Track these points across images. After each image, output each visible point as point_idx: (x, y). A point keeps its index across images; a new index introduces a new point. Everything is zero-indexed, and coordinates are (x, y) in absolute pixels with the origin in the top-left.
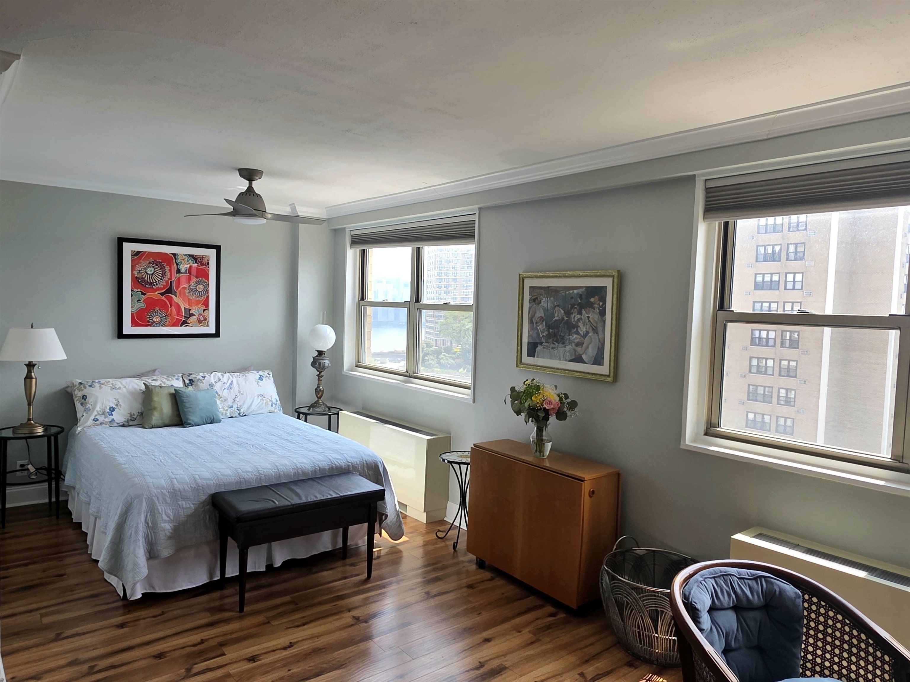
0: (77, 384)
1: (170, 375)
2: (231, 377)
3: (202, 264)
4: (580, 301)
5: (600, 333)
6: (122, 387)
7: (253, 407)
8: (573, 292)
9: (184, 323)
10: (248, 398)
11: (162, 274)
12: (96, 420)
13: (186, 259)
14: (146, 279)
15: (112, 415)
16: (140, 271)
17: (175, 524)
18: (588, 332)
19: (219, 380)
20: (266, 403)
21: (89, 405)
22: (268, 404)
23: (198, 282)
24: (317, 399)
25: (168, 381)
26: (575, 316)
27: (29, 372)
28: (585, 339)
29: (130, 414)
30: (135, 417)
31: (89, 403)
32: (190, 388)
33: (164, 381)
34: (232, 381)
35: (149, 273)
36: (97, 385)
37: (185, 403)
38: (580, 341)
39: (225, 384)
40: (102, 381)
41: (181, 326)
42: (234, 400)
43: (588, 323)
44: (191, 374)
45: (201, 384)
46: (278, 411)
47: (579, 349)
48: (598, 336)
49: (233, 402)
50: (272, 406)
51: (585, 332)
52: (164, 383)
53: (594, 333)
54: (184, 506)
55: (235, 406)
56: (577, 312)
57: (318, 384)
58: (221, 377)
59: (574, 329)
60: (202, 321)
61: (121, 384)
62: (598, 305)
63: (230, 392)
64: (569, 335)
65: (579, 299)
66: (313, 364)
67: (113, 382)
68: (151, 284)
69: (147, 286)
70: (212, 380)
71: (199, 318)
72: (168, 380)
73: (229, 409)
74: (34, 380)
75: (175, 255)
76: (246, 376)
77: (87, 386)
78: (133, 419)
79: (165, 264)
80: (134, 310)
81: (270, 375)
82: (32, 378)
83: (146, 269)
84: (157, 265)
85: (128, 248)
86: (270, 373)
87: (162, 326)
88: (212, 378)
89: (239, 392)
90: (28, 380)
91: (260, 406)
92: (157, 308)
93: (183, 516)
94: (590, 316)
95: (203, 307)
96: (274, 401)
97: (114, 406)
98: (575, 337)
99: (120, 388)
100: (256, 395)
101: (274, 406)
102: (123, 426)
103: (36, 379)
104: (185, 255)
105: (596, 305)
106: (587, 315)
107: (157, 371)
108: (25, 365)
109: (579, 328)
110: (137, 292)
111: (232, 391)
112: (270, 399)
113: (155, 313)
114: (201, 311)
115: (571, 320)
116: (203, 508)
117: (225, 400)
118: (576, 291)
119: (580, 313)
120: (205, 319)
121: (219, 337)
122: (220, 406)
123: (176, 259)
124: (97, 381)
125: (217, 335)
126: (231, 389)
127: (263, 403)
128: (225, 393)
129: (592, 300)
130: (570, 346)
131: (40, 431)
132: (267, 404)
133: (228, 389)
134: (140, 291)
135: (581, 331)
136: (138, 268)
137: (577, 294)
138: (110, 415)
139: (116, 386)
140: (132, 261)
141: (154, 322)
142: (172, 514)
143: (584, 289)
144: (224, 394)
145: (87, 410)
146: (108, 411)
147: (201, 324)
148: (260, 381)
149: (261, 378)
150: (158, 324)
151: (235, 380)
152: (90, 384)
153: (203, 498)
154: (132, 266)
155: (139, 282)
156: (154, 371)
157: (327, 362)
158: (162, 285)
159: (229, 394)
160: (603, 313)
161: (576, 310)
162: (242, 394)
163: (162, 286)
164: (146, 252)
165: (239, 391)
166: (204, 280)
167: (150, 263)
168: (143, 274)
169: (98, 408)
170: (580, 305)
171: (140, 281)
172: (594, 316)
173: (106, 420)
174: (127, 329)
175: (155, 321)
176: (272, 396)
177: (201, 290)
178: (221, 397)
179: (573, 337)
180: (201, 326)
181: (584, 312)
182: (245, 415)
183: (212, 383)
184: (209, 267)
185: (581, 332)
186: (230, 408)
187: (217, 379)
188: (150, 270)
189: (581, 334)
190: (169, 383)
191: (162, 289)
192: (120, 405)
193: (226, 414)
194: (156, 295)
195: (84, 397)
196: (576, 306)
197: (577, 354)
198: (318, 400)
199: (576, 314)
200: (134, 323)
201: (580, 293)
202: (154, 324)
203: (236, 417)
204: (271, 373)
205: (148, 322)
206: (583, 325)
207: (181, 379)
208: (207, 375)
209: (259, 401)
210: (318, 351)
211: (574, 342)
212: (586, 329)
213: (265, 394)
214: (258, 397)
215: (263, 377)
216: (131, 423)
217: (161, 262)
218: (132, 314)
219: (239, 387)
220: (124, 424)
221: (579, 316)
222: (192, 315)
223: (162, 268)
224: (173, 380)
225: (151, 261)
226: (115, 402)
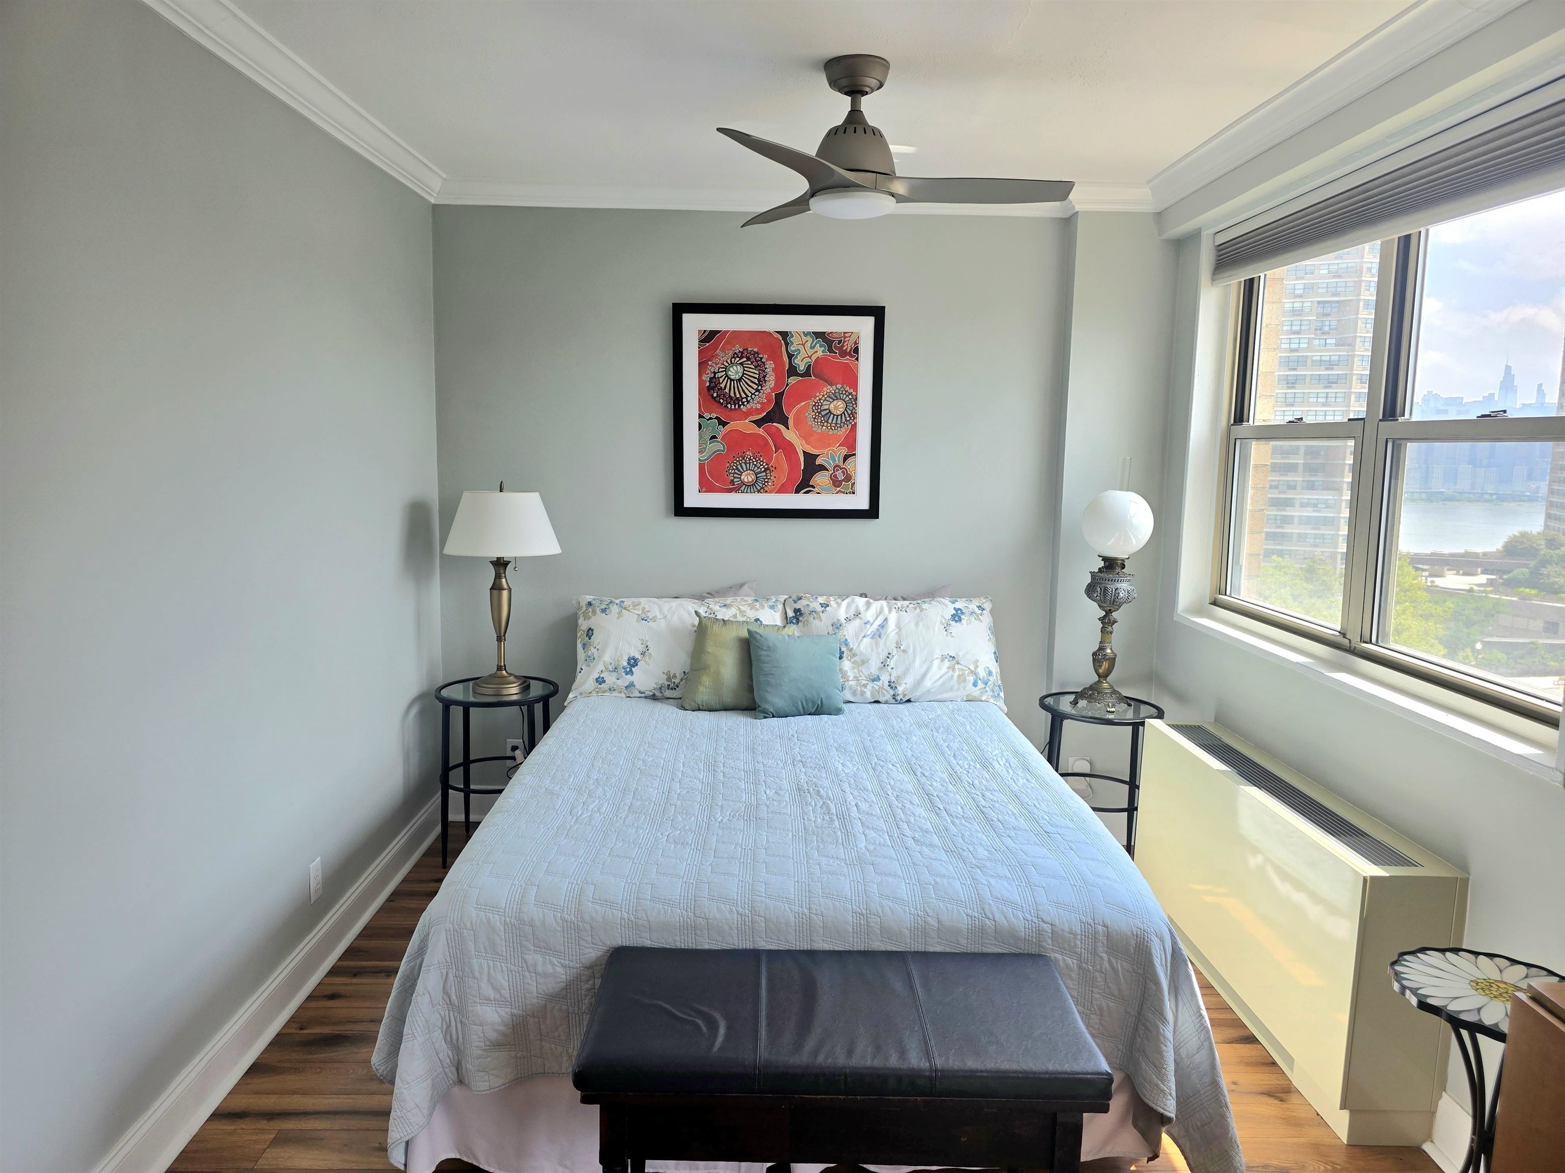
0: (583, 604)
1: (761, 597)
2: (886, 610)
3: (844, 354)
6: (659, 616)
7: (928, 683)
9: (804, 486)
10: (917, 662)
11: (759, 380)
12: (600, 681)
13: (809, 344)
14: (727, 390)
15: (631, 673)
16: (715, 373)
17: (515, 1011)
19: (857, 615)
20: (959, 676)
21: (593, 650)
22: (965, 681)
23: (834, 394)
24: (1096, 678)
25: (751, 609)
27: (498, 577)
29: (668, 674)
30: (677, 681)
31: (595, 645)
32: (793, 629)
33: (743, 608)
34: (886, 620)
35: (732, 377)
36: (614, 609)
37: (764, 663)
39: (868, 626)
40: (628, 602)
41: (797, 492)
42: (884, 665)
44: (800, 599)
45: (817, 622)
46: (992, 700)
49: (880, 669)
50: (975, 685)
52: (743, 613)
54: (540, 969)
55: (885, 678)
57: (1101, 642)
58: (862, 609)
60: (842, 482)
61: (661, 610)
63: (877, 645)
66: (1090, 590)
67: (646, 606)
68: (737, 401)
69: (729, 406)
70: (842, 614)
71: (835, 476)
72: (752, 607)
73: (870, 685)
74: (505, 594)
75: (784, 335)
76: (922, 610)
77: (598, 609)
78: (672, 685)
79: (766, 356)
80: (705, 456)
81: (984, 609)
82: (501, 589)
83: (726, 369)
84: (748, 359)
85: (693, 324)
86: (985, 606)
87: (759, 491)
88: (841, 610)
89: (898, 647)
90: (495, 592)
91: (943, 684)
92: (749, 453)
93: (535, 994)
95: (844, 451)
96: (982, 673)
97: (638, 656)
99: (654, 619)
100: (938, 654)
101: (980, 685)
102: (654, 698)
103: (510, 590)
104: (806, 334)
107: (746, 587)
108: (492, 562)
110: (711, 418)
111: (882, 642)
112: (972, 668)
113: (746, 463)
114: (839, 460)
116: (591, 983)
117: (863, 662)
120: (848, 478)
121: (877, 517)
122: (851, 675)
123: (787, 344)
124: (617, 601)
125: (872, 512)
126: (880, 636)
127: (952, 676)
128: (864, 646)
131: (513, 691)
132: (962, 679)
133: (872, 638)
134: (717, 418)
136: (713, 367)
138: (627, 674)
139: (649, 614)
140: (700, 352)
141: (743, 483)
142: (505, 984)
144: (862, 647)
145: (590, 659)
146: (625, 664)
147: (838, 489)
148: (953, 623)
149: (957, 617)
150: (752, 487)
151: (893, 617)
152: (603, 607)
153: (593, 952)
154: (700, 364)
155: (714, 398)
156: (742, 585)
157: (1124, 587)
158: (758, 403)
159: (872, 650)
162: (904, 651)
163: (759, 406)
164: (726, 332)
165: (897, 643)
166: (847, 388)
167: (735, 355)
168: (721, 380)
169: (607, 658)
171: (715, 395)
173: (619, 682)
174: (693, 498)
175: (746, 480)
176: (977, 661)
177: (839, 413)
178: (854, 655)
180: (840, 491)
182: (909, 701)
183: (838, 620)
184: (857, 359)
186: (874, 680)
187: (852, 612)
188: (735, 372)
190: (752, 614)
191: (762, 410)
192: (650, 655)
193: (863, 694)
194: (745, 426)
195: (590, 632)
198: (1099, 682)
200: (706, 486)
202: (742, 488)
203: (886, 703)
204: (988, 606)
205: (732, 482)
207: (780, 607)
208: (833, 603)
209: (944, 670)
210: (1105, 559)
213: (961, 654)
214: (943, 661)
215: (963, 613)
216: (668, 693)
217: (757, 353)
218: (701, 467)
219: (899, 634)
220: (654, 695)
222: (822, 468)
223: (760, 365)
224: (762, 607)
225: (737, 351)
226: (642, 648)
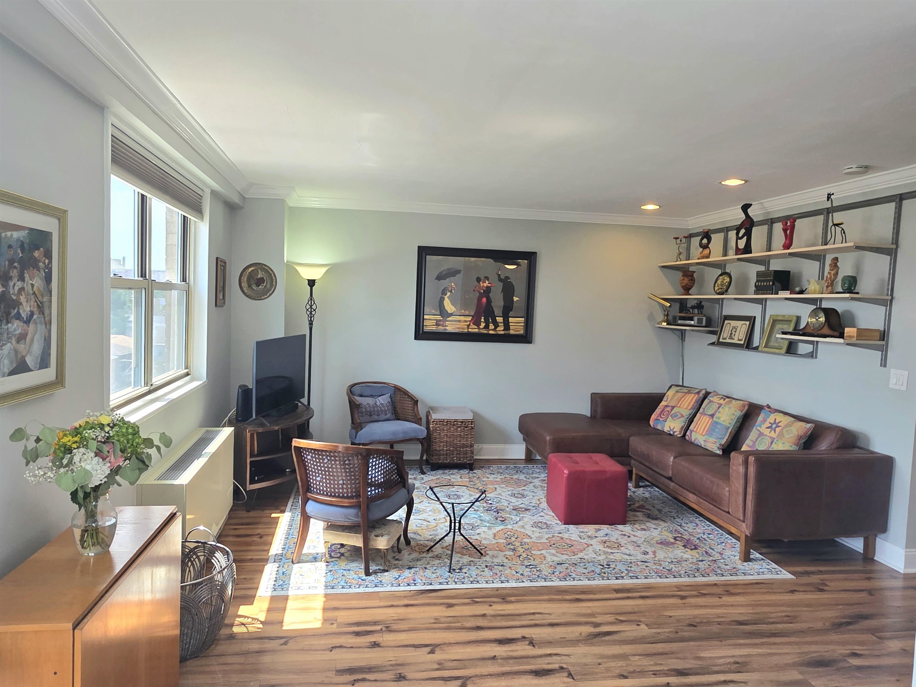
4: (21, 255)
5: (47, 312)
8: (12, 235)
18: (32, 314)
26: (14, 285)
28: (28, 326)
38: (23, 332)
43: (32, 296)
47: (21, 347)
48: (44, 318)
51: (29, 313)
53: (39, 314)
56: (17, 274)
59: (14, 309)
62: (43, 263)
64: (8, 322)
65: (19, 251)
94: (34, 283)
98: (16, 326)
105: (41, 264)
106: (31, 282)
109: (21, 307)
115: (9, 292)
118: (16, 235)
119: (22, 278)
129: (36, 254)
130: (9, 344)
135: (24, 311)
137: (18, 240)
143: (26, 232)
160: (48, 279)
161: (15, 271)
170: (21, 261)
172: (38, 282)
179: (13, 325)
181: (26, 276)
185: (23, 315)
189: (23, 318)
196: (16, 264)
197: (19, 356)
199: (16, 279)
201: (22, 239)
206: (25, 300)
211: (15, 335)
212: (30, 307)
221: (19, 284)
